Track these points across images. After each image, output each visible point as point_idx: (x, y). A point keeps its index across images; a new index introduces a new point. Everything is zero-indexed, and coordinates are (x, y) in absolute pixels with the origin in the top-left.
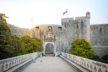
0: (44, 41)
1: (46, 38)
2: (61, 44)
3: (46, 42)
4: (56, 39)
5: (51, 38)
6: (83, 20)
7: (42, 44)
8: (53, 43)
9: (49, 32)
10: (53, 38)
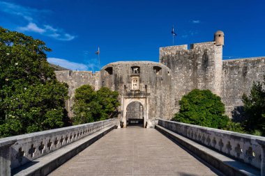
0: (123, 97)
1: (128, 90)
2: (159, 104)
3: (127, 99)
4: (148, 92)
5: (139, 91)
6: (206, 50)
8: (142, 101)
9: (134, 77)
10: (143, 90)
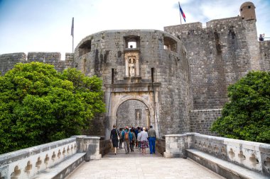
0: (109, 90)
1: (119, 78)
3: (117, 96)
4: (157, 80)
5: (140, 78)
6: (233, 27)
7: (104, 101)
8: (147, 98)
9: (129, 54)
10: (147, 77)
